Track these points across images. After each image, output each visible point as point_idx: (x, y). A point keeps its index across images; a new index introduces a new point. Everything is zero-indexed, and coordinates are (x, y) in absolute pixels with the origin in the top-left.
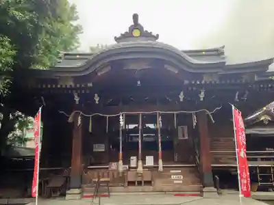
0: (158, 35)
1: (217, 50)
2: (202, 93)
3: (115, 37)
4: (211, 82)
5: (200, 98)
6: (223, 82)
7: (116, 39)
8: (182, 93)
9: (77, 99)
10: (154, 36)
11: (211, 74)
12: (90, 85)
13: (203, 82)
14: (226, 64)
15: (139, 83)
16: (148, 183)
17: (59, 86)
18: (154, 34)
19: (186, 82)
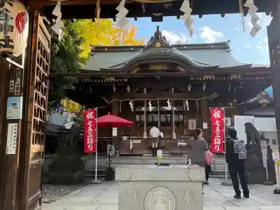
1: (223, 44)
2: (205, 85)
4: (209, 79)
5: (203, 89)
8: (190, 85)
10: (170, 46)
13: (204, 79)
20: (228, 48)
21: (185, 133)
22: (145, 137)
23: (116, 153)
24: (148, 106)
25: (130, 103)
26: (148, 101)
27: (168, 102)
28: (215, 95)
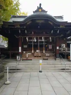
0: (47, 11)
1: (61, 17)
2: (58, 31)
3: (33, 11)
4: (62, 28)
5: (57, 32)
6: (66, 28)
7: (34, 12)
8: (52, 31)
9: (20, 32)
10: (46, 12)
11: (63, 25)
12: (25, 27)
13: (60, 28)
14: (68, 22)
15: (39, 27)
16: (40, 57)
17: (15, 27)
18: (46, 11)
19: (55, 27)
20: (63, 18)
21: (48, 50)
22: (33, 52)
23: (21, 59)
24: (34, 39)
25: (27, 38)
26: (34, 37)
27: (43, 38)
28: (62, 35)
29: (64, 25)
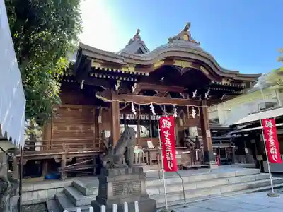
2: (208, 92)
4: (227, 85)
5: (205, 96)
8: (196, 91)
12: (147, 74)
13: (223, 84)
15: (163, 79)
18: (197, 41)
19: (213, 82)
29: (232, 78)
